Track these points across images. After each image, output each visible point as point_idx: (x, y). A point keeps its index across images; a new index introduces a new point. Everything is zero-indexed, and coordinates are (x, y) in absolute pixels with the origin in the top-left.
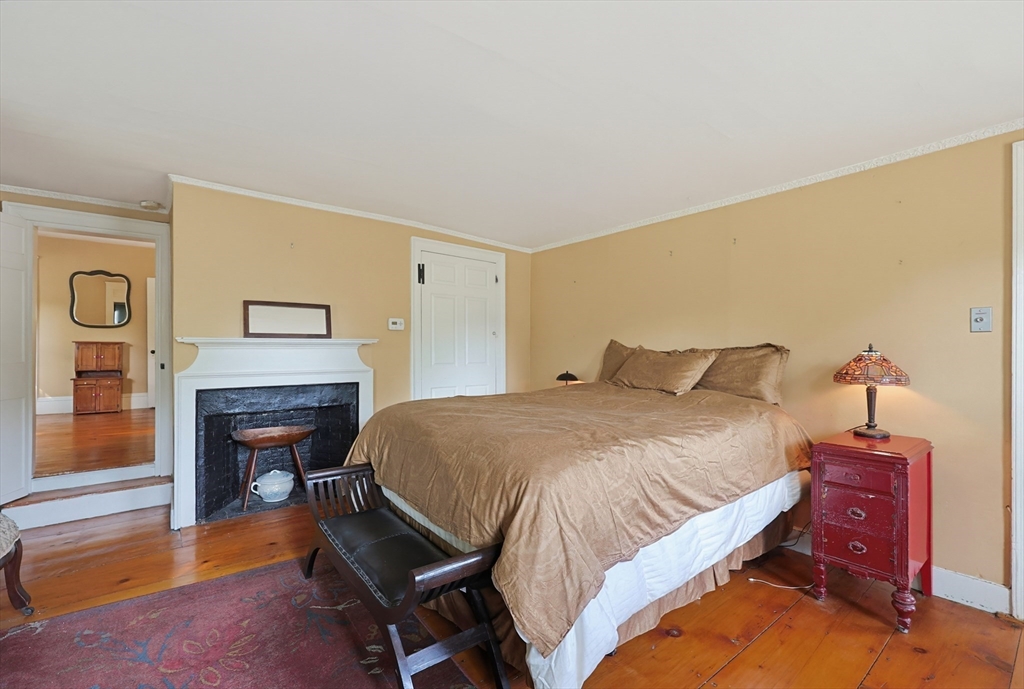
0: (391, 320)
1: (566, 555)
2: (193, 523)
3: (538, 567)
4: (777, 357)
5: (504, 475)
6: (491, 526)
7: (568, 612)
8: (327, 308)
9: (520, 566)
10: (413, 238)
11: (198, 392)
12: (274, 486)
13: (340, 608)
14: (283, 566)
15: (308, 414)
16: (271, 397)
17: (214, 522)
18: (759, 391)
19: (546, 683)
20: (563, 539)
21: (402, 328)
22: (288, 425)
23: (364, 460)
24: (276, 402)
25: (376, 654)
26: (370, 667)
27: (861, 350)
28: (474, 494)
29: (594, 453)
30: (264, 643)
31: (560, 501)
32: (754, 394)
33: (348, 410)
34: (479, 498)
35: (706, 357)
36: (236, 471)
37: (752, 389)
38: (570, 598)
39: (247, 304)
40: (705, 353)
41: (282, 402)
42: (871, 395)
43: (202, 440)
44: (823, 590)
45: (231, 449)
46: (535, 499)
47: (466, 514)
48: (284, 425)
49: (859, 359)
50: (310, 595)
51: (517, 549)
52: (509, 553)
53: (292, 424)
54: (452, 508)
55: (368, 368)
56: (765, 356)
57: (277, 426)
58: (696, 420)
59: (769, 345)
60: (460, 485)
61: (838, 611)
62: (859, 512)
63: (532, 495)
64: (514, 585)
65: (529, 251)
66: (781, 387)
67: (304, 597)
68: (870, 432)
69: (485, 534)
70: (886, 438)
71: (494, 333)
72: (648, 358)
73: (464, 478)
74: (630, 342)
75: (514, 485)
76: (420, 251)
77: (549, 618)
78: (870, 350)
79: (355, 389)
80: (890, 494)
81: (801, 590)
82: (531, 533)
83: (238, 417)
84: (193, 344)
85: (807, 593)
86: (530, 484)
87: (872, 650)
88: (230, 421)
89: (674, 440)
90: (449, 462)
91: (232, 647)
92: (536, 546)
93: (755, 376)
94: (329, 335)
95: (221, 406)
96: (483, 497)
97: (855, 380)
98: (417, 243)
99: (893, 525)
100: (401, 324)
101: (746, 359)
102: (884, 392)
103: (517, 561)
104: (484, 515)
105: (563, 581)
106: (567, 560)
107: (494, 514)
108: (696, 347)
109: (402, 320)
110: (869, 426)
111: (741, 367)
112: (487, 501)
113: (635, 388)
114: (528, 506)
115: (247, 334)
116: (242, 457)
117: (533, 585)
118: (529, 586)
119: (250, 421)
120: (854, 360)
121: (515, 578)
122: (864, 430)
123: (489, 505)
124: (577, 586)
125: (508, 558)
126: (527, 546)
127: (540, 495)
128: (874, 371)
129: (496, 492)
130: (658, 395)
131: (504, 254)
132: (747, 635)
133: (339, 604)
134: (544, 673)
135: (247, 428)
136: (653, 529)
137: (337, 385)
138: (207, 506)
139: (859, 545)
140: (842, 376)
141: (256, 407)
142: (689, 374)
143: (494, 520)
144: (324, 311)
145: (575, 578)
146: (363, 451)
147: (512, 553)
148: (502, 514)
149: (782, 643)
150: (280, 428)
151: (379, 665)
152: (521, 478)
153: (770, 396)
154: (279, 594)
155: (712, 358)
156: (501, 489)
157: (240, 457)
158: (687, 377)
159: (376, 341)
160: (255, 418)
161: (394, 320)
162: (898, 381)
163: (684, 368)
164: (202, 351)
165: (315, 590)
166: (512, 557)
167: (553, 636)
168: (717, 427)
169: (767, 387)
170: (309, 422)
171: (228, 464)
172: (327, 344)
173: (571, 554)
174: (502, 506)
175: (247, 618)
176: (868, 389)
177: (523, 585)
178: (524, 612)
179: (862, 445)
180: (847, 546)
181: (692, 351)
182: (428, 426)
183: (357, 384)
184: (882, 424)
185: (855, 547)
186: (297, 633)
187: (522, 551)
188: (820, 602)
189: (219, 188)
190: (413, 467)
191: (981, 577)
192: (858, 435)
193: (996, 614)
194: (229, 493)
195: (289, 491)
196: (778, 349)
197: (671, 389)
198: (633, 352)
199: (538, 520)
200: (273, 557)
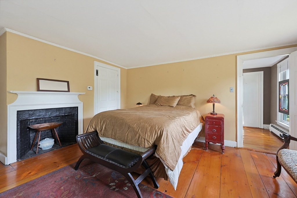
0: (88, 87)
1: (174, 145)
2: (16, 161)
3: (170, 149)
4: (194, 97)
5: (155, 128)
6: (152, 141)
7: (177, 159)
8: (68, 82)
9: (165, 150)
10: (95, 61)
11: (18, 111)
12: (47, 144)
13: (94, 176)
14: (65, 169)
15: (58, 118)
16: (47, 113)
17: (25, 160)
18: (191, 105)
19: (173, 178)
20: (173, 142)
21: (92, 89)
22: (50, 122)
23: (93, 130)
24: (48, 115)
25: (114, 185)
26: (114, 189)
27: (212, 96)
28: (146, 134)
29: (173, 120)
30: (74, 192)
31: (171, 132)
32: (190, 106)
33: (74, 116)
34: (148, 135)
35: (178, 98)
36: (30, 140)
37: (189, 105)
38: (177, 155)
39: (38, 80)
40: (178, 97)
41: (51, 114)
42: (214, 105)
43: (19, 130)
44: (207, 148)
45: (28, 132)
46: (166, 132)
47: (143, 140)
48: (49, 122)
49: (212, 98)
50: (81, 175)
51: (164, 145)
52: (162, 147)
53: (52, 122)
54: (137, 139)
55: (82, 102)
56: (191, 97)
57: (46, 123)
58: (184, 112)
59: (192, 95)
60: (140, 132)
61: (211, 152)
62: (215, 130)
63: (165, 132)
64: (164, 155)
65: (126, 68)
66: (195, 104)
67: (79, 176)
68: (214, 113)
69: (150, 144)
70: (216, 114)
71: (117, 92)
72: (164, 98)
73: (141, 130)
74: (157, 94)
75: (159, 130)
76: (97, 66)
77: (173, 161)
78: (214, 96)
79: (77, 109)
80: (221, 125)
81: (203, 149)
82: (167, 141)
83: (31, 120)
84: (16, 94)
85: (204, 149)
86: (164, 129)
87: (220, 158)
88: (28, 122)
89: (184, 117)
90: (134, 126)
91: (62, 196)
92: (169, 144)
93: (189, 102)
94: (69, 91)
95: (26, 116)
96: (149, 134)
97: (212, 102)
98: (96, 63)
99: (221, 132)
100: (91, 88)
101: (187, 98)
102: (216, 104)
103: (164, 148)
104: (150, 139)
105: (175, 152)
106: (175, 146)
107: (153, 138)
108: (174, 95)
109: (92, 87)
110: (213, 112)
111: (186, 100)
112: (150, 135)
113: (161, 106)
114: (165, 134)
115: (38, 90)
116: (32, 135)
117: (169, 154)
118: (168, 154)
119: (35, 122)
120: (211, 98)
121: (164, 153)
122: (212, 113)
123: (151, 136)
124: (178, 152)
125: (162, 148)
126: (166, 144)
127: (167, 131)
128: (215, 100)
129: (153, 132)
130: (168, 107)
131: (120, 69)
132: (198, 160)
133: (93, 175)
134: (172, 175)
135: (34, 124)
136: (184, 138)
137: (71, 108)
138: (21, 154)
139: (215, 137)
140: (209, 101)
141: (41, 116)
142: (175, 102)
143: (153, 140)
144: (67, 83)
145: (177, 150)
146: (93, 127)
147: (163, 147)
148: (155, 138)
149: (205, 160)
150: (47, 123)
151: (117, 187)
152: (161, 128)
153: (193, 106)
154: (69, 177)
155: (179, 98)
156: (155, 131)
157: (31, 135)
158: (175, 103)
159: (85, 93)
160: (37, 121)
161: (89, 87)
162: (219, 102)
163: (174, 101)
164: (19, 96)
165: (82, 173)
166: (163, 148)
167: (174, 165)
168: (189, 114)
169: (192, 104)
170: (58, 121)
171: (27, 138)
172: (69, 94)
173: (175, 145)
174: (156, 136)
175: (62, 186)
176: (213, 104)
177: (167, 154)
178: (168, 161)
179: (212, 116)
180: (212, 138)
181: (174, 96)
182: (122, 117)
183: (78, 107)
184: (216, 112)
185: (214, 138)
186: (84, 186)
187: (165, 146)
188: (207, 151)
189: (26, 36)
190: (118, 130)
191: (232, 140)
192: (211, 114)
193: (235, 147)
194: (27, 148)
195: (53, 145)
196: (194, 96)
197: (172, 105)
198: (159, 97)
199: (168, 138)
200: (58, 167)
